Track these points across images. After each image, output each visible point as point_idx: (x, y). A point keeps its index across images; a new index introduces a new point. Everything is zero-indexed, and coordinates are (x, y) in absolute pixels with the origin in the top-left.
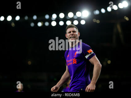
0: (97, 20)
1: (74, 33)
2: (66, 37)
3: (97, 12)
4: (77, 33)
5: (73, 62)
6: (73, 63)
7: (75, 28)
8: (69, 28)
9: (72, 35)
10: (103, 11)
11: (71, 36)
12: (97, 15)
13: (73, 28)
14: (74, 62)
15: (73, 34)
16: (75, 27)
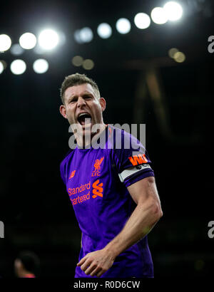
0: (85, 58)
1: (89, 103)
2: (63, 114)
3: (85, 35)
4: (97, 101)
5: (92, 194)
6: (94, 197)
7: (89, 85)
8: (71, 85)
9: (82, 109)
10: (104, 31)
11: (79, 111)
12: (86, 45)
13: (85, 85)
14: (94, 191)
15: (84, 105)
16: (88, 82)
